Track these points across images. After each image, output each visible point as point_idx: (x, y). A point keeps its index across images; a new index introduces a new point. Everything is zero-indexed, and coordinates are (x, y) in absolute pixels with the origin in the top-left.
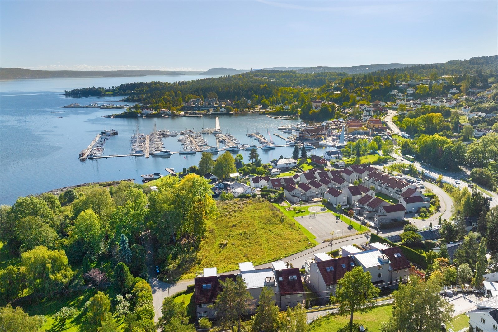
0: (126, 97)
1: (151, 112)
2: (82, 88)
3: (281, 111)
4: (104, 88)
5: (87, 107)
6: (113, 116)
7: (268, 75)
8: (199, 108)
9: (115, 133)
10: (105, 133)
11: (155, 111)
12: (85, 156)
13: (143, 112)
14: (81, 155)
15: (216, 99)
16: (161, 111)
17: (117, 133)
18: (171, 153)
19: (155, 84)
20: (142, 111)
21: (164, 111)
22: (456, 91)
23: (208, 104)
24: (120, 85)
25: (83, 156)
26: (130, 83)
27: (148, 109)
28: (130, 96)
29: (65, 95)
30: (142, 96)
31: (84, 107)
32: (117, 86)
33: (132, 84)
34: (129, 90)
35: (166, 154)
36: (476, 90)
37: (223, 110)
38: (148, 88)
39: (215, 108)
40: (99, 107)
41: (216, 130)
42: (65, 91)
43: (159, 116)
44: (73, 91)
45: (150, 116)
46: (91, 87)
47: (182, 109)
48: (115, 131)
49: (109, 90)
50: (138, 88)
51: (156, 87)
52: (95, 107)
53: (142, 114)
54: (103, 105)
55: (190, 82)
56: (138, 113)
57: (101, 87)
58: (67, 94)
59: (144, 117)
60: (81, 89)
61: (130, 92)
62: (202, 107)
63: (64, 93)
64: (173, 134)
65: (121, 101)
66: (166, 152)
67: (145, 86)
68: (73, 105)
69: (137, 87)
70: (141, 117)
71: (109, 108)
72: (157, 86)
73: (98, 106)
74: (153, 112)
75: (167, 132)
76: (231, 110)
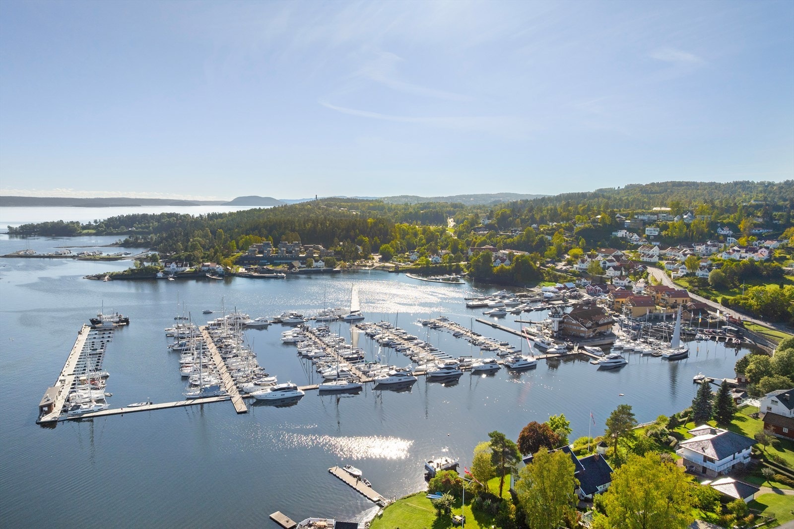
0: (123, 239)
1: (183, 268)
2: (40, 223)
3: (428, 267)
4: (79, 223)
5: (50, 257)
6: (106, 277)
7: (348, 206)
8: (272, 261)
9: (123, 322)
10: (100, 322)
11: (191, 266)
12: (56, 413)
13: (166, 269)
14: (46, 409)
15: (299, 243)
16: (203, 266)
17: (127, 321)
18: (300, 390)
19: (169, 218)
20: (166, 266)
21: (208, 266)
22: (728, 232)
23: (287, 252)
24: (108, 219)
25: (50, 411)
26: (125, 215)
27: (177, 263)
28: (130, 237)
29: (8, 233)
30: (152, 237)
31: (44, 257)
32: (102, 221)
33: (128, 217)
34: (125, 228)
35: (288, 394)
36: (759, 231)
37: (321, 264)
38: (156, 224)
39: (303, 260)
40: (73, 257)
41: (352, 312)
42: (9, 227)
43: (199, 276)
44: (22, 227)
45: (182, 278)
46: (56, 221)
47: (240, 262)
48: (123, 317)
49: (88, 227)
50: (139, 223)
51: (169, 222)
52: (66, 257)
53: (166, 274)
54: (81, 254)
55: (226, 214)
56: (157, 271)
57: (75, 221)
58: (12, 232)
59: (171, 279)
60: (38, 224)
61: (126, 230)
62: (277, 258)
63: (7, 230)
64: (260, 323)
65: (113, 245)
66: (288, 389)
67: (152, 221)
68: (22, 253)
69: (138, 221)
70: (165, 279)
71: (95, 260)
72: (171, 220)
73: (71, 255)
74: (188, 269)
75: (244, 318)
76: (333, 265)
